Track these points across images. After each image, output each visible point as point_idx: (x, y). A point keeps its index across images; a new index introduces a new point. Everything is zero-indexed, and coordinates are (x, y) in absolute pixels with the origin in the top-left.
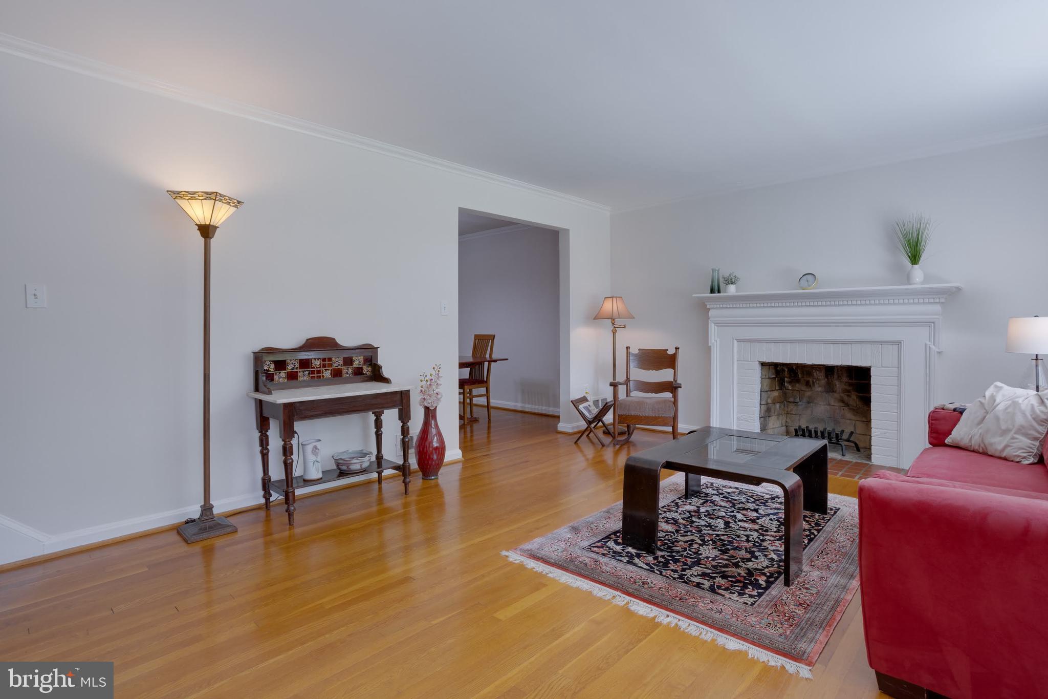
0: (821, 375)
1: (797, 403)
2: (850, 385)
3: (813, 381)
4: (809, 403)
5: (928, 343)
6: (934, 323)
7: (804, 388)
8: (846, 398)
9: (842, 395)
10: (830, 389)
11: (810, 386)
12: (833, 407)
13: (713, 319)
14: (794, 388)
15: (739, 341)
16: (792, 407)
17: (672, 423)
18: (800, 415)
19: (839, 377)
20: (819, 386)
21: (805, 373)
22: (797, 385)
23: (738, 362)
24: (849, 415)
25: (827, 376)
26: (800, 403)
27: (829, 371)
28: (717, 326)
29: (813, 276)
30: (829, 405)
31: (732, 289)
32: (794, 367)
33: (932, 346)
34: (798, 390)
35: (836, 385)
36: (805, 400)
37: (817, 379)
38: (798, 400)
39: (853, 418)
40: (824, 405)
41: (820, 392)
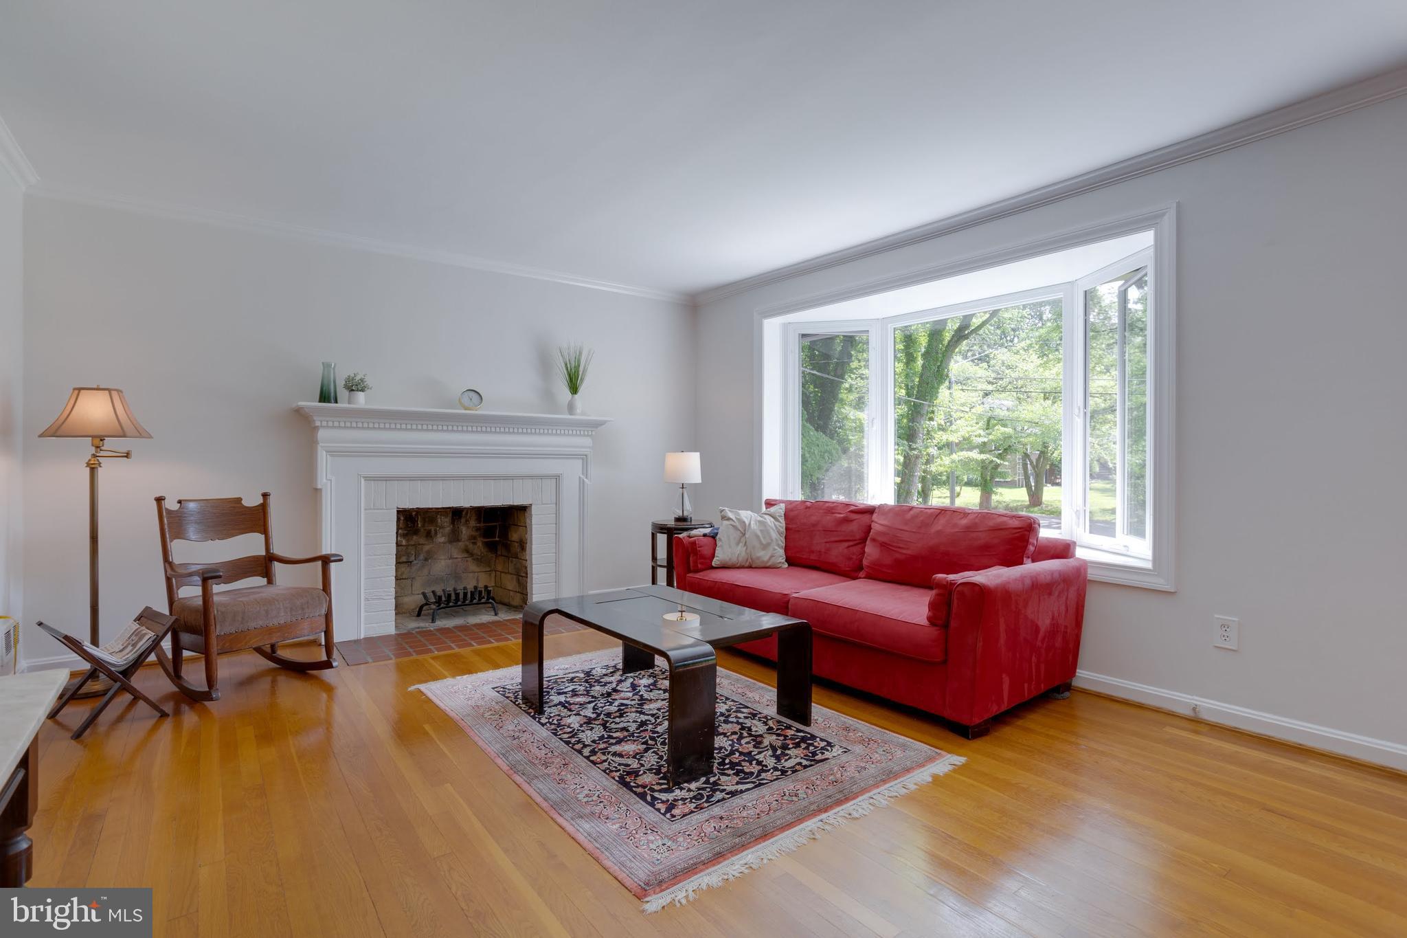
0: (445, 521)
1: (411, 562)
2: (478, 529)
3: (436, 531)
4: (426, 560)
5: (582, 477)
6: (586, 456)
7: (422, 541)
8: (471, 546)
9: (468, 543)
10: (454, 537)
11: (431, 537)
12: (455, 560)
13: (323, 445)
14: (410, 543)
15: (367, 479)
16: (403, 569)
17: (324, 626)
18: (413, 578)
19: (467, 521)
20: (443, 536)
21: (427, 520)
22: (415, 537)
23: (367, 511)
24: (473, 567)
25: (453, 522)
26: (415, 562)
27: (457, 514)
28: (332, 456)
29: (478, 396)
30: (451, 558)
31: (361, 399)
32: (414, 513)
33: (585, 479)
34: (414, 545)
35: (462, 532)
36: (422, 557)
37: (441, 527)
38: (412, 558)
39: (477, 569)
40: (445, 559)
41: (443, 543)
